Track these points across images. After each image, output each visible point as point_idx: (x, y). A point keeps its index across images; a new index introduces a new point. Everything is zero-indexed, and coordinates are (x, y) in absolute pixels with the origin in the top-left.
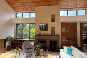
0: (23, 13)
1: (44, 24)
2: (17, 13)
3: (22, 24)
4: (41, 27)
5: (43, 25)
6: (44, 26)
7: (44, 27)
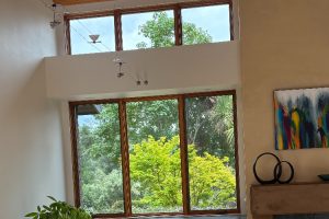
0: (117, 14)
1: (313, 95)
2: (67, 18)
3: (122, 102)
4: (295, 118)
5: (306, 102)
6: (314, 102)
7: (316, 118)
